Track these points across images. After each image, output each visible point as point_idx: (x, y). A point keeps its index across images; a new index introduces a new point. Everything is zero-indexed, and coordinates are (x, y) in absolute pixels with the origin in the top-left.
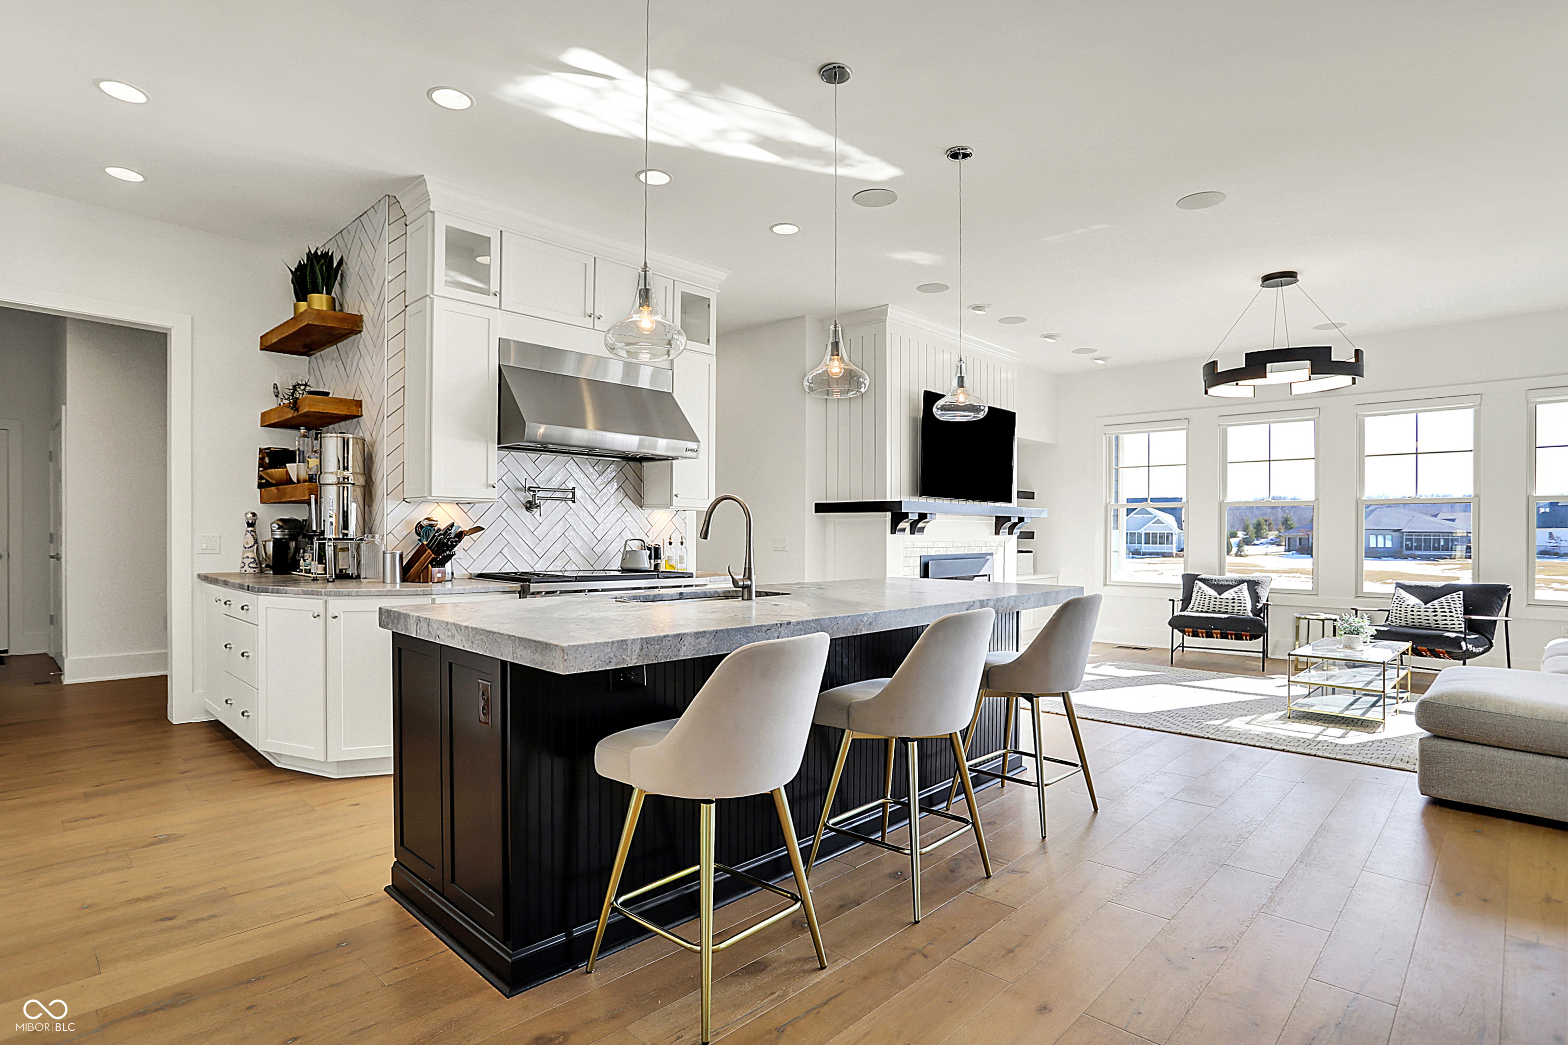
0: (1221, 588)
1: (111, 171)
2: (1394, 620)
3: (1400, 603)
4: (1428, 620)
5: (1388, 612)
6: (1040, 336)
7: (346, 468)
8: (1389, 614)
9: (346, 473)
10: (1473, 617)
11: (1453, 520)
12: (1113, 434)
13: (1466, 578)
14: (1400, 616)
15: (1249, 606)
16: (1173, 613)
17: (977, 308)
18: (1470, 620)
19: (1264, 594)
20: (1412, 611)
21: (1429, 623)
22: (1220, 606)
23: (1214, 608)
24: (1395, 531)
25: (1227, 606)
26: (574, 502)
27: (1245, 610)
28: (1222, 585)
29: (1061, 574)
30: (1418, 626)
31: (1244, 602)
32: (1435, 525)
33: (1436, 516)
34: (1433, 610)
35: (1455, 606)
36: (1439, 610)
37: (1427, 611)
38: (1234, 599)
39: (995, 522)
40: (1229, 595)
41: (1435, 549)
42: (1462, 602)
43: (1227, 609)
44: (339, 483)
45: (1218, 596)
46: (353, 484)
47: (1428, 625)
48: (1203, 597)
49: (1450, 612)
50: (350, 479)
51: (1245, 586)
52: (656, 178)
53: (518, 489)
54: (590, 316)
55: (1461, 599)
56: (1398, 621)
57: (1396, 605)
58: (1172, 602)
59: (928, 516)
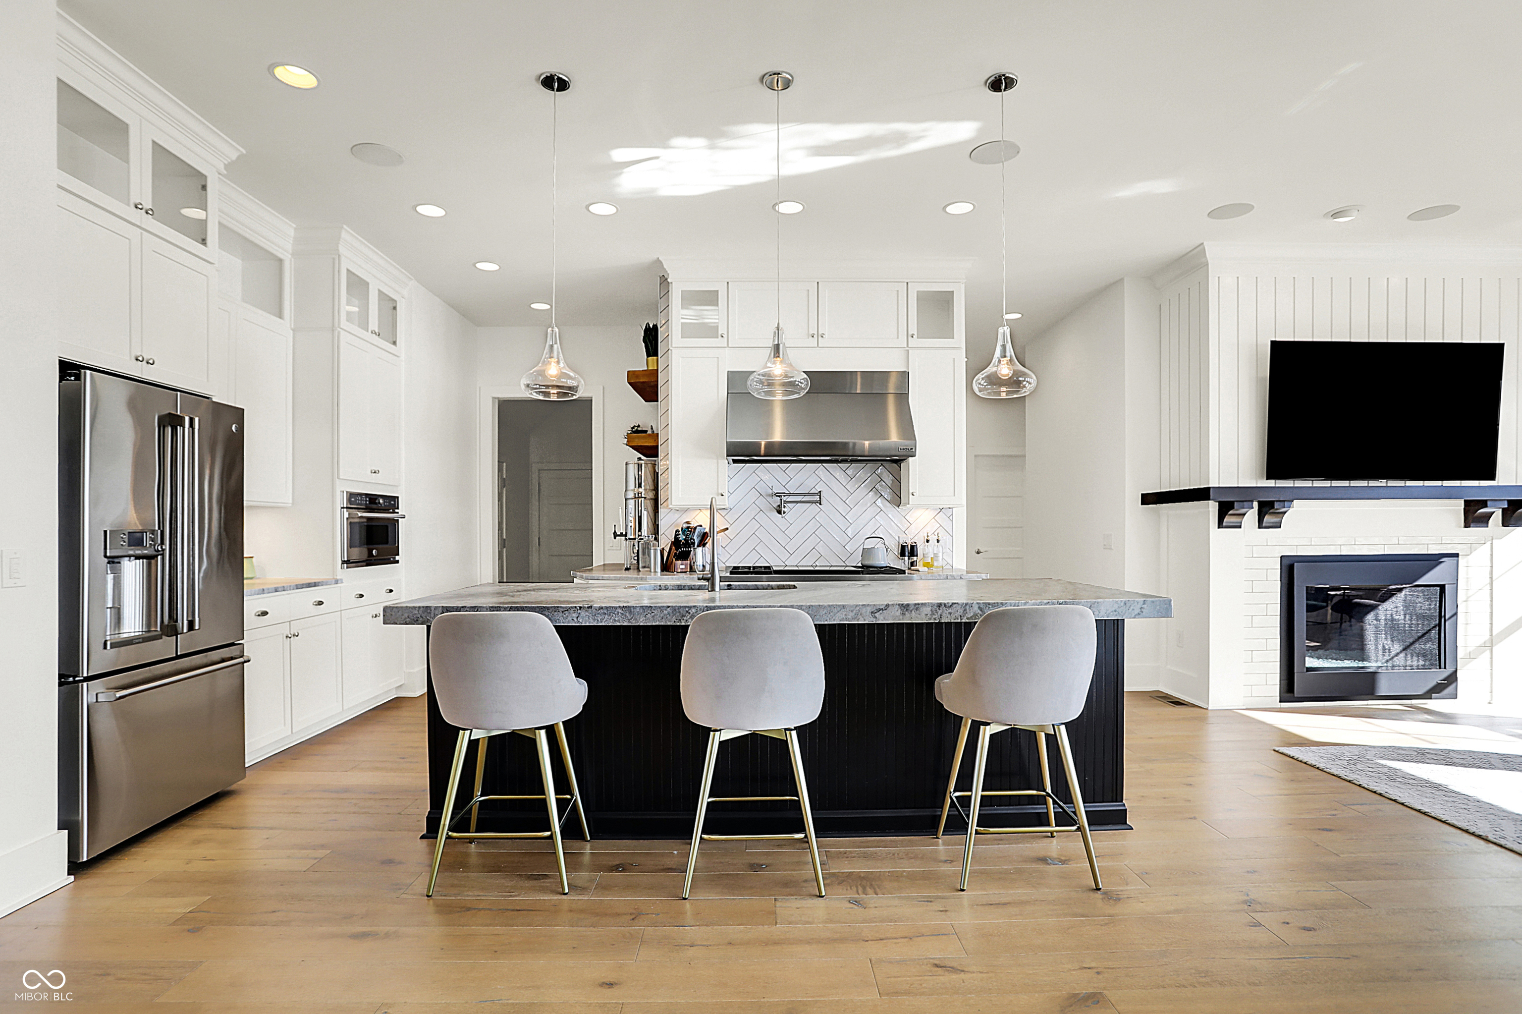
1: (534, 306)
7: (640, 486)
9: (640, 490)
17: (1336, 215)
26: (820, 504)
39: (1464, 509)
44: (635, 498)
46: (645, 498)
50: (643, 494)
52: (789, 208)
53: (769, 495)
54: (813, 337)
59: (1276, 505)
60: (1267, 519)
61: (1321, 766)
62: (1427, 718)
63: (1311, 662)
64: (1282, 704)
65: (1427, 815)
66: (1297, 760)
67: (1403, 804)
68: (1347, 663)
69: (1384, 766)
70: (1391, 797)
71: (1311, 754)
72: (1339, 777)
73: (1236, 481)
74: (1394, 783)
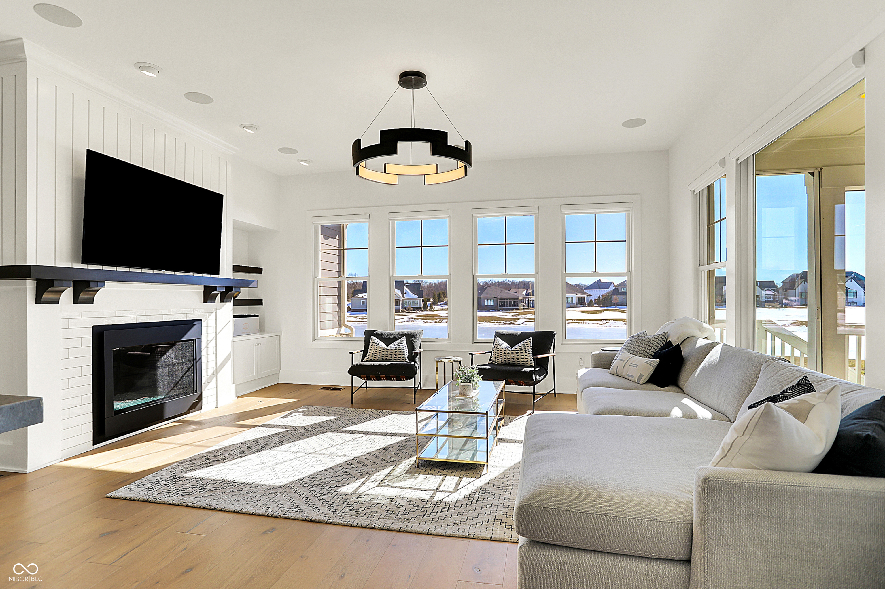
0: (388, 340)
2: (494, 360)
3: (498, 347)
4: (513, 359)
5: (491, 353)
6: (241, 125)
8: (491, 355)
10: (539, 356)
11: (516, 292)
12: (319, 224)
13: (531, 327)
14: (498, 356)
15: (406, 354)
16: (352, 364)
18: (537, 358)
19: (417, 344)
20: (505, 353)
21: (514, 361)
22: (387, 355)
23: (383, 357)
24: (495, 297)
25: (392, 355)
27: (404, 357)
28: (390, 338)
29: (282, 333)
30: (508, 364)
31: (403, 351)
32: (510, 294)
33: (510, 290)
34: (516, 352)
35: (528, 348)
36: (519, 352)
37: (513, 353)
38: (396, 349)
39: (204, 291)
40: (393, 346)
41: (510, 306)
42: (531, 345)
43: (391, 357)
45: (386, 347)
47: (513, 362)
48: (376, 348)
49: (526, 352)
51: (404, 339)
55: (531, 343)
56: (497, 361)
57: (495, 349)
58: (351, 354)
59: (91, 284)
60: (82, 296)
61: (152, 498)
62: (194, 428)
63: (117, 405)
64: (95, 446)
65: (240, 513)
66: (130, 500)
67: (221, 510)
68: (140, 401)
69: (192, 479)
70: (212, 507)
71: (138, 489)
72: (169, 504)
73: (54, 262)
74: (206, 493)
